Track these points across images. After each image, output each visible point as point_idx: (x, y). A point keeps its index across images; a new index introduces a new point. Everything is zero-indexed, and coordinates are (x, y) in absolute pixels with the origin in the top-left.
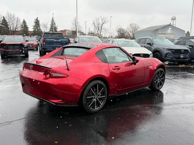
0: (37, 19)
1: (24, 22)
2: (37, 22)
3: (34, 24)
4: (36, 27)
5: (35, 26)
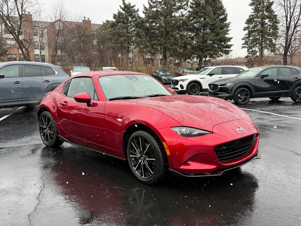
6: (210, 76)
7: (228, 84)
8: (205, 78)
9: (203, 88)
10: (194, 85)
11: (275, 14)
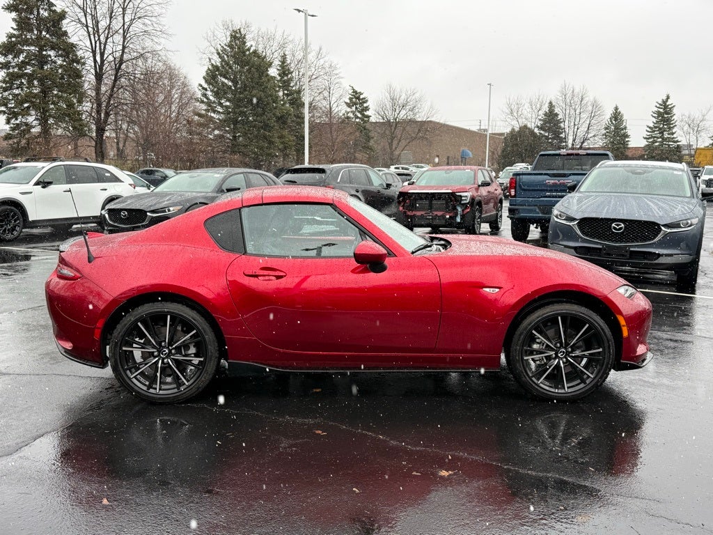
0: (665, 102)
1: (617, 116)
2: (664, 115)
3: (651, 121)
4: (657, 134)
5: (652, 129)
6: (43, 187)
7: (171, 209)
8: (31, 193)
9: (31, 218)
10: (6, 210)
11: (71, 40)
